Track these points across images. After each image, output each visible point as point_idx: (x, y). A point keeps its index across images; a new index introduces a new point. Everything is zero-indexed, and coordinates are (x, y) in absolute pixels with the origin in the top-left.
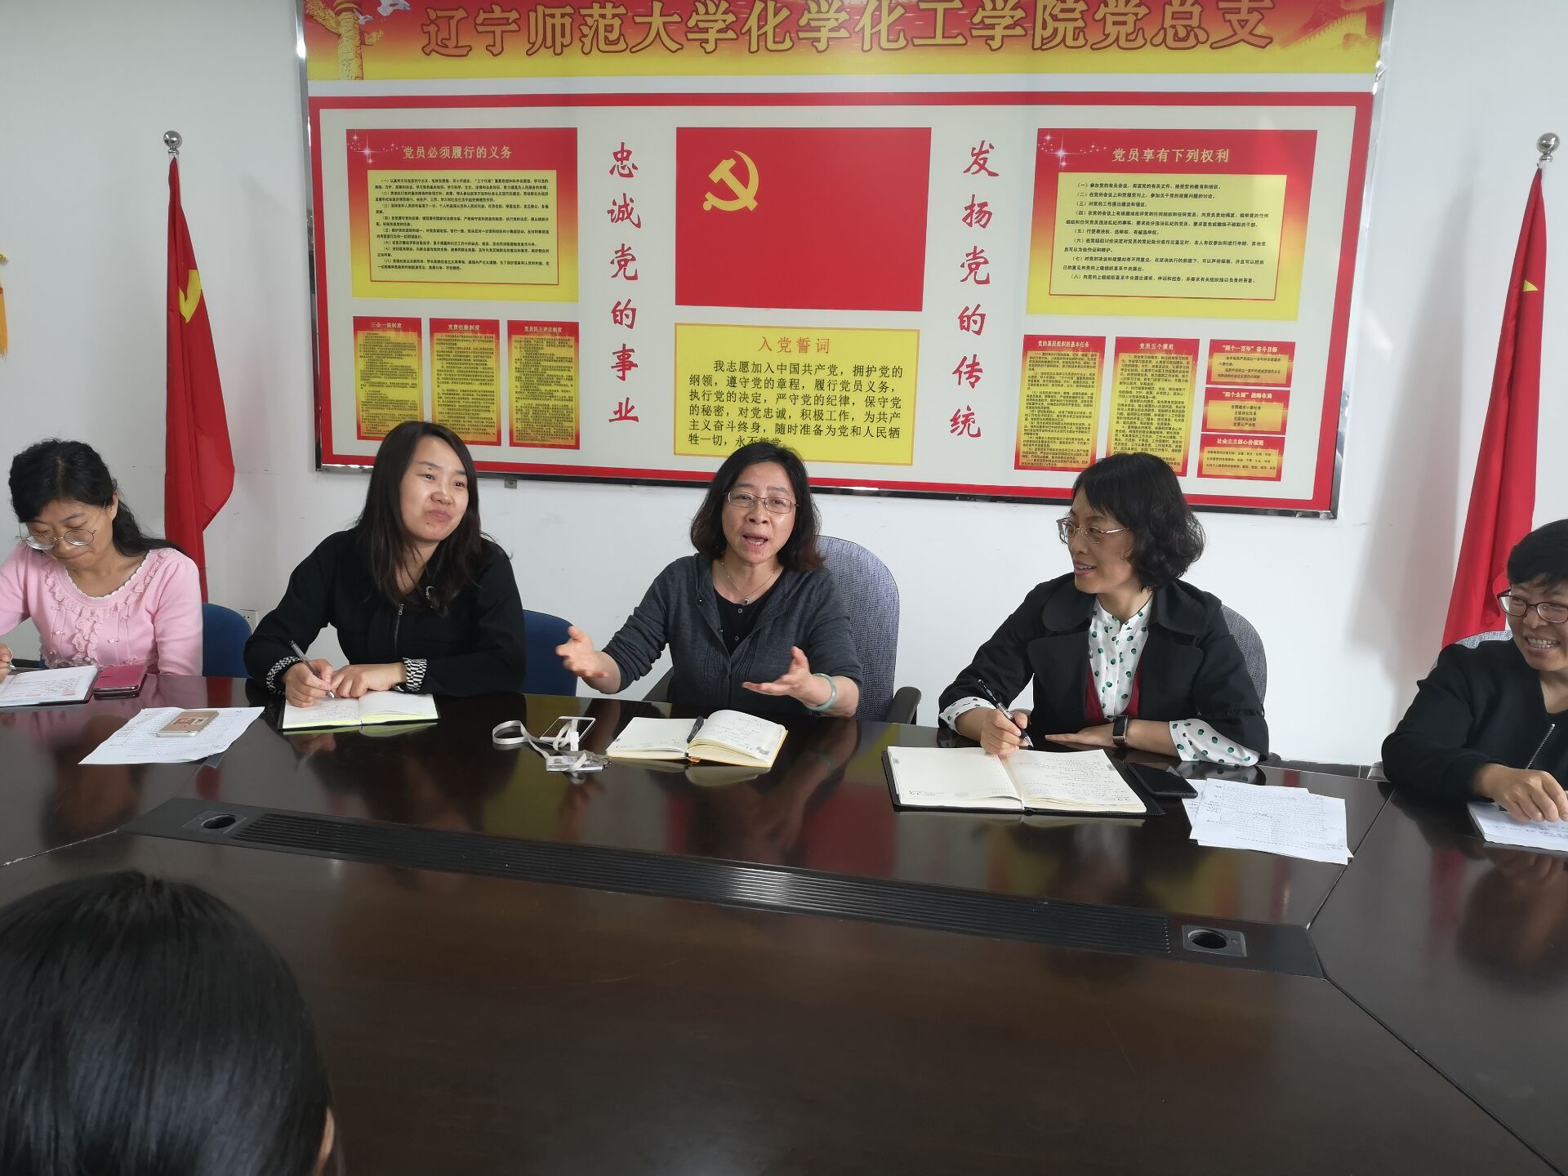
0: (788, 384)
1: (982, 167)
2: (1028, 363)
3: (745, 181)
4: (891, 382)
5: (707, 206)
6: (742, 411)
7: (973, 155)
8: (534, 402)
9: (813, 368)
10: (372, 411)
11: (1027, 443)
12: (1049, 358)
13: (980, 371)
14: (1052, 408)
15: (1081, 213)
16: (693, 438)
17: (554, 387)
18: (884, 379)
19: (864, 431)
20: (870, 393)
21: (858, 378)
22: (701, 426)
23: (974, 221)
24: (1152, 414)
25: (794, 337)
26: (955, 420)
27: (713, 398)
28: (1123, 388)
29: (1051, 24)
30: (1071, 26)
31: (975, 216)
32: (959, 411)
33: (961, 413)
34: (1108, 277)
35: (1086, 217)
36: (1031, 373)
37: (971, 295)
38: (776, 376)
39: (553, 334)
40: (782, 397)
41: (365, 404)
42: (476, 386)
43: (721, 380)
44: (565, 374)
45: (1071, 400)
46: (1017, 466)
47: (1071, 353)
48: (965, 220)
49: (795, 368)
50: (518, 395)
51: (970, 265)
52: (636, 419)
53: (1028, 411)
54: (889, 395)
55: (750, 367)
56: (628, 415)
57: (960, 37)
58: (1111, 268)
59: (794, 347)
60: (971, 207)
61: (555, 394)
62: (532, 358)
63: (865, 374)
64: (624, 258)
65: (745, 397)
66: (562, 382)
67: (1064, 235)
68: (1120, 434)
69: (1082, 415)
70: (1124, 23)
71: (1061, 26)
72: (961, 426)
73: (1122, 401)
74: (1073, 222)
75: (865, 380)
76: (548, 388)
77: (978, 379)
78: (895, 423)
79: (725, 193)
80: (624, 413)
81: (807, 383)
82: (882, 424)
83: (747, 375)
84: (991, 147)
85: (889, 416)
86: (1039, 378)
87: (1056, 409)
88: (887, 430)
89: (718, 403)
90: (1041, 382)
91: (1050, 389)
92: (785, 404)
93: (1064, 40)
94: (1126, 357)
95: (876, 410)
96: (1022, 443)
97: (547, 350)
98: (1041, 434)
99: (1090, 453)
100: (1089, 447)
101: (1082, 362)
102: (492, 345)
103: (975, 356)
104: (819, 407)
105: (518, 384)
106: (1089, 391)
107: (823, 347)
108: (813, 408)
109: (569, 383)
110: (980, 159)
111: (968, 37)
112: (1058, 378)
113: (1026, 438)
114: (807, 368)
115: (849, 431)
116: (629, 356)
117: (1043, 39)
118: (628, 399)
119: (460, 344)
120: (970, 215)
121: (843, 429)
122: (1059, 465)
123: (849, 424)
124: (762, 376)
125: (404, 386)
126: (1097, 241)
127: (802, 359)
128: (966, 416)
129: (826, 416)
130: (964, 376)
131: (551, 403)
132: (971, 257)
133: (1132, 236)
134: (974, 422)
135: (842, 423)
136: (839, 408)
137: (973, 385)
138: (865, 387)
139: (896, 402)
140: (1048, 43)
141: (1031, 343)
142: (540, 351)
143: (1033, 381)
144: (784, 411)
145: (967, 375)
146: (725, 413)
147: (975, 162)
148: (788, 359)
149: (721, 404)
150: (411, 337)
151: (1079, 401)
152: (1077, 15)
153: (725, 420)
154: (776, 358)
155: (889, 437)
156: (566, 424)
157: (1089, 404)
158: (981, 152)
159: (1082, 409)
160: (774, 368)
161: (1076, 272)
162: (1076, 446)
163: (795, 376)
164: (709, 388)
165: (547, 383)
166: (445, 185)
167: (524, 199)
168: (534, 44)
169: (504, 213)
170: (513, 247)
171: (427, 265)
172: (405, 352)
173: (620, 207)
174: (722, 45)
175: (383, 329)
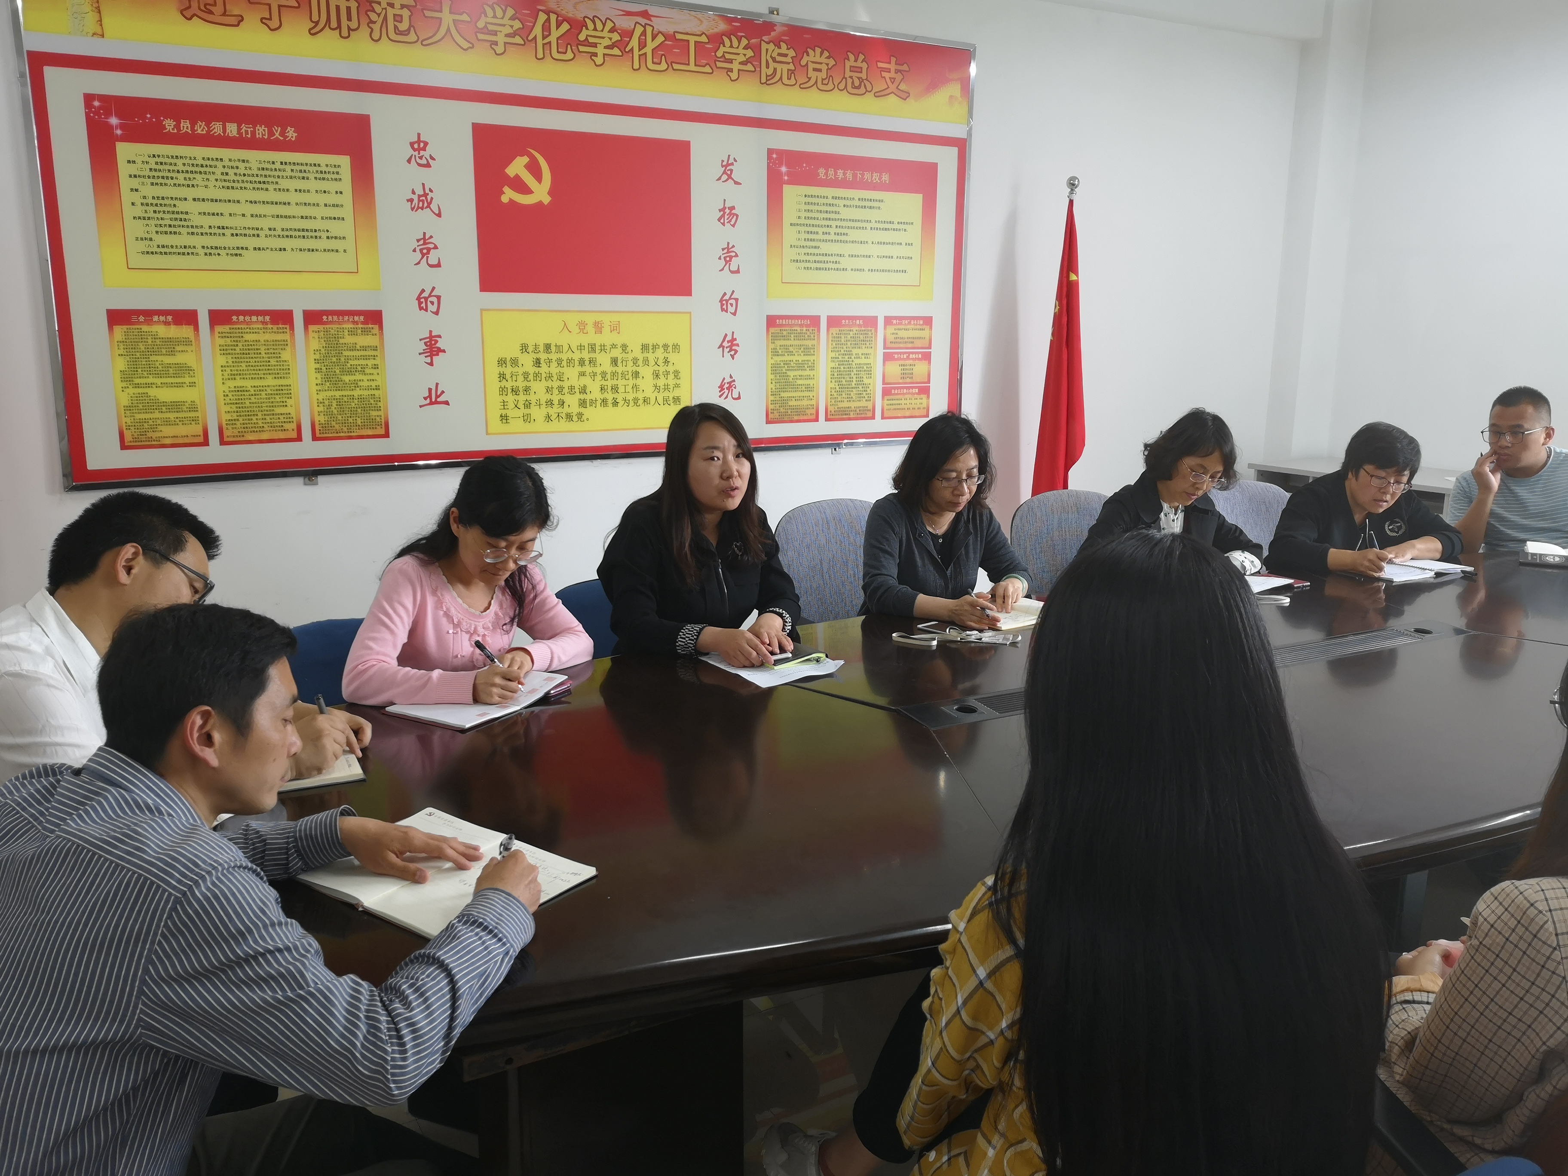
0: (587, 363)
1: (730, 177)
2: (770, 338)
3: (538, 177)
4: (672, 357)
5: (505, 199)
6: (548, 390)
7: (723, 166)
8: (338, 394)
9: (608, 348)
10: (138, 416)
11: (773, 402)
12: (785, 333)
13: (738, 345)
14: (789, 373)
15: (799, 217)
16: (504, 418)
17: (358, 377)
18: (666, 355)
19: (653, 401)
20: (656, 368)
21: (646, 355)
22: (511, 405)
23: (726, 221)
24: (852, 374)
25: (590, 319)
26: (721, 387)
27: (521, 378)
28: (833, 355)
29: (772, 65)
30: (785, 67)
31: (726, 217)
32: (724, 379)
33: (725, 381)
34: (820, 269)
35: (802, 221)
36: (772, 346)
37: (727, 283)
38: (577, 356)
39: (354, 322)
40: (583, 374)
41: (128, 408)
42: (270, 381)
43: (527, 361)
44: (371, 363)
45: (800, 366)
46: (768, 422)
47: (799, 329)
48: (719, 220)
49: (592, 348)
50: (319, 388)
51: (725, 258)
52: (447, 403)
53: (773, 377)
54: (671, 368)
55: (553, 348)
56: (439, 400)
57: (708, 66)
58: (821, 262)
59: (590, 329)
60: (723, 210)
61: (360, 384)
62: (333, 347)
63: (651, 351)
64: (426, 246)
65: (550, 377)
66: (367, 371)
67: (790, 235)
68: (833, 391)
69: (809, 378)
70: (820, 70)
71: (779, 67)
72: (727, 391)
73: (833, 365)
74: (794, 225)
75: (651, 356)
76: (352, 378)
77: (736, 352)
78: (677, 393)
79: (520, 186)
80: (434, 398)
81: (604, 361)
82: (666, 394)
83: (551, 356)
84: (735, 160)
85: (671, 387)
86: (778, 348)
87: (791, 374)
88: (671, 398)
89: (526, 383)
90: (780, 352)
91: (787, 358)
92: (586, 381)
93: (781, 78)
94: (834, 331)
95: (661, 382)
96: (770, 402)
97: (349, 339)
98: (783, 394)
99: (815, 407)
100: (813, 402)
101: (806, 336)
102: (287, 337)
103: (733, 333)
104: (615, 382)
105: (319, 376)
106: (811, 358)
107: (615, 328)
108: (610, 383)
109: (375, 371)
110: (727, 170)
111: (714, 68)
112: (791, 349)
113: (772, 398)
114: (603, 348)
115: (640, 402)
116: (436, 342)
117: (767, 76)
118: (437, 384)
119: (247, 337)
120: (723, 216)
121: (636, 401)
122: (796, 418)
123: (640, 396)
124: (564, 357)
125: (180, 385)
126: (811, 240)
127: (598, 340)
128: (729, 383)
129: (622, 389)
130: (727, 350)
131: (357, 393)
132: (726, 251)
133: (832, 237)
134: (735, 388)
135: (634, 395)
136: (631, 382)
137: (733, 358)
138: (652, 363)
139: (677, 374)
140: (769, 80)
141: (771, 321)
142: (341, 341)
143: (775, 353)
144: (585, 386)
145: (728, 349)
146: (532, 392)
147: (724, 173)
148: (585, 340)
149: (528, 384)
150: (186, 331)
151: (806, 366)
152: (789, 59)
153: (533, 398)
154: (576, 339)
155: (672, 404)
156: (374, 413)
157: (812, 368)
158: (728, 165)
159: (808, 373)
160: (574, 348)
161: (799, 264)
162: (805, 403)
163: (592, 355)
164: (516, 369)
165: (350, 373)
166: (219, 164)
167: (312, 185)
168: (317, 23)
169: (293, 197)
170: (305, 234)
171: (202, 252)
172: (178, 348)
173: (419, 196)
174: (510, 49)
175: (149, 322)
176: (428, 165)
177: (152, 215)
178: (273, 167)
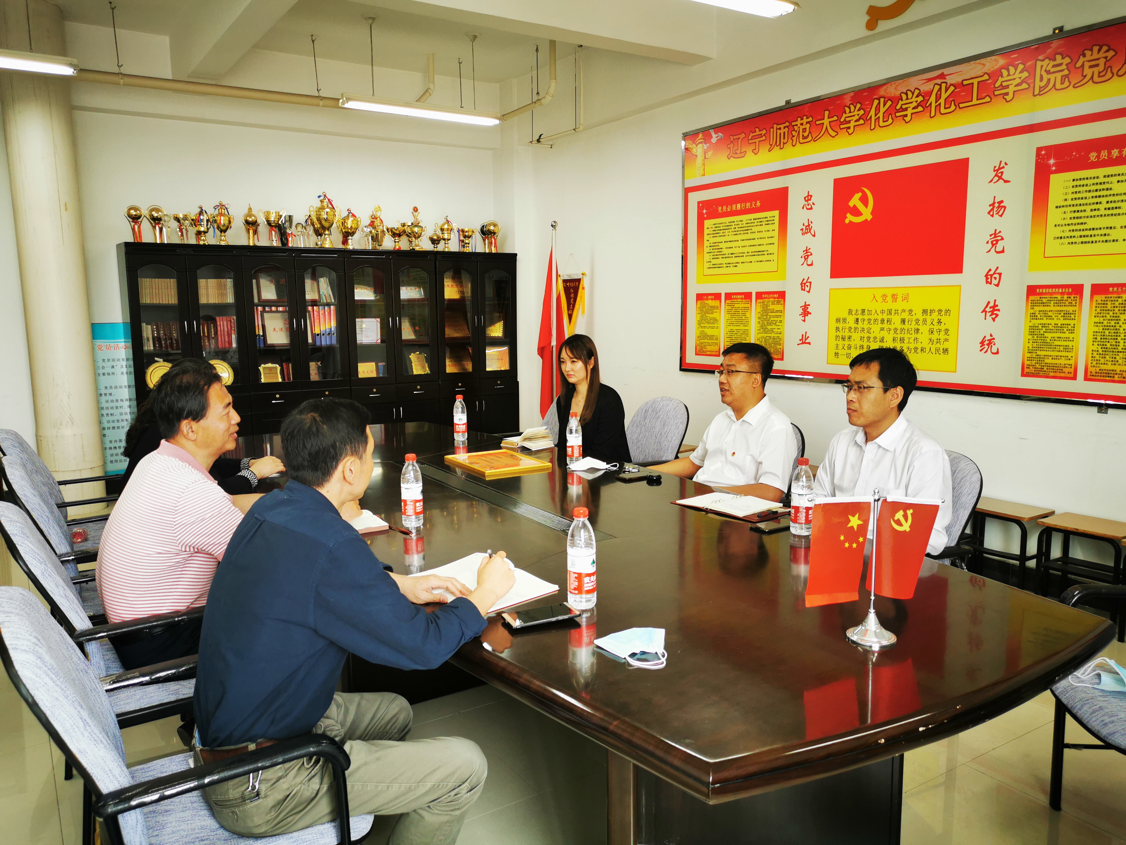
0: (886, 322)
1: (1000, 178)
2: (1030, 304)
3: (866, 204)
4: (944, 319)
5: (847, 221)
6: (862, 338)
7: (994, 171)
8: (765, 335)
9: (900, 312)
10: (701, 341)
11: (1030, 359)
12: (1044, 300)
13: (999, 310)
14: (1046, 335)
15: (1066, 200)
16: (837, 354)
17: (774, 327)
18: (940, 317)
19: (928, 350)
20: (932, 326)
21: (925, 317)
22: (840, 347)
23: (995, 213)
24: (1119, 338)
25: (889, 293)
26: (982, 343)
27: (847, 330)
28: (1097, 320)
29: (1046, 77)
30: (1059, 76)
31: (995, 209)
32: (985, 337)
33: (986, 339)
34: (1086, 242)
35: (1070, 202)
36: (1032, 311)
37: (993, 261)
38: (880, 317)
39: (774, 298)
40: (882, 329)
41: (699, 337)
42: (742, 327)
43: (851, 319)
44: (779, 319)
45: (1060, 328)
46: (1023, 375)
47: (1059, 297)
48: (989, 213)
49: (890, 312)
50: (758, 331)
51: (992, 242)
52: (809, 343)
53: (1030, 337)
54: (943, 327)
55: (866, 312)
56: (806, 341)
57: (987, 97)
58: (1087, 236)
59: (889, 299)
60: (993, 205)
61: (774, 330)
62: (765, 311)
63: (929, 314)
64: (807, 254)
65: (863, 330)
66: (778, 324)
67: (1054, 215)
68: (1095, 353)
69: (1067, 339)
70: (1097, 65)
71: (1052, 77)
72: (987, 347)
73: (1096, 329)
74: (1060, 207)
75: (929, 318)
76: (771, 327)
77: (997, 315)
78: (946, 345)
79: (856, 212)
80: (804, 341)
81: (896, 320)
82: (938, 345)
83: (864, 317)
84: (1006, 164)
85: (942, 341)
86: (1037, 313)
87: (1049, 335)
88: (941, 349)
89: (850, 334)
90: (1039, 317)
91: (1045, 321)
92: (884, 334)
93: (1054, 85)
94: (1099, 298)
95: (935, 337)
96: (1026, 359)
97: (771, 307)
98: (1039, 353)
99: (1073, 367)
100: (1072, 362)
101: (1067, 303)
102: (749, 305)
103: (995, 301)
104: (902, 336)
105: (759, 325)
106: (1072, 322)
107: (906, 298)
108: (899, 336)
109: (780, 324)
110: (999, 173)
111: (992, 96)
112: (1050, 314)
113: (1029, 355)
114: (896, 312)
115: (919, 350)
116: (808, 308)
117: (1040, 88)
118: (806, 332)
119: (736, 306)
120: (992, 209)
121: (916, 349)
122: (1052, 374)
123: (919, 346)
124: (872, 317)
125: (713, 328)
126: (1077, 218)
127: (893, 306)
128: (990, 340)
129: (906, 341)
130: (988, 314)
131: (772, 335)
132: (993, 236)
133: (1103, 212)
134: (994, 344)
135: (915, 345)
136: (913, 336)
137: (994, 320)
138: (929, 322)
139: (947, 331)
140: (1042, 91)
141: (1032, 290)
142: (769, 308)
143: (1033, 316)
144: (883, 338)
145: (990, 313)
146: (852, 339)
147: (996, 175)
148: (886, 307)
149: (851, 334)
150: (716, 303)
151: (1065, 330)
152: (1064, 67)
153: (852, 343)
154: (880, 306)
155: (942, 354)
156: (778, 347)
157: (1072, 331)
158: (1000, 168)
159: (1067, 335)
160: (879, 312)
161: (1063, 240)
162: (1063, 361)
163: (889, 317)
164: (845, 325)
165: (770, 324)
166: (733, 224)
167: (764, 228)
168: (771, 145)
169: (757, 235)
170: (759, 253)
171: (725, 265)
172: (715, 311)
173: (806, 226)
174: (857, 128)
175: (707, 299)
176: (811, 208)
177: (712, 251)
178: (751, 222)
